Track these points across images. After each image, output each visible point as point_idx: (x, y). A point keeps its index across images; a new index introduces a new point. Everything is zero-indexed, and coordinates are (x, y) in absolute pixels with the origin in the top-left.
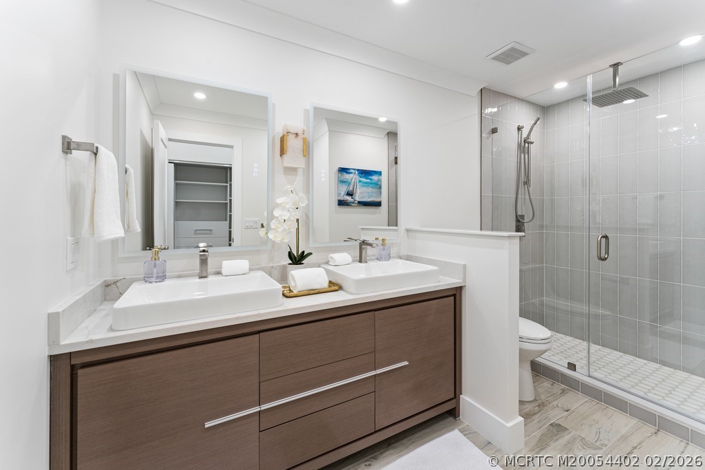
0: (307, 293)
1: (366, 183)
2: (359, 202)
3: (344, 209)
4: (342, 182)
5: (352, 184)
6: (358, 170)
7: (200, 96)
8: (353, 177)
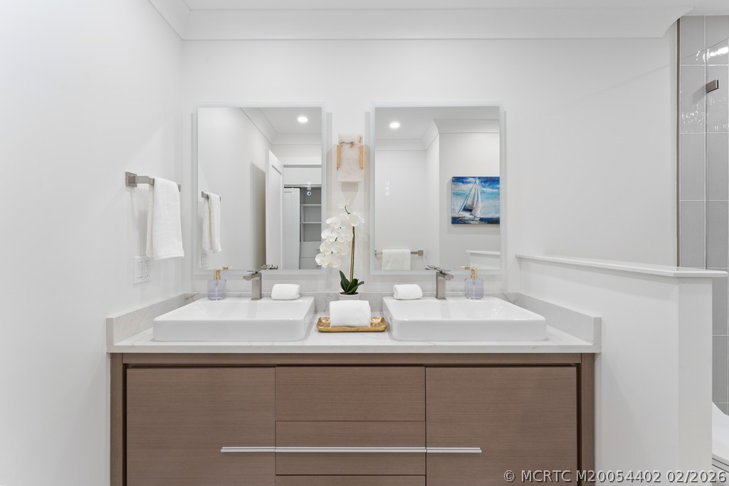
0: (342, 329)
1: (492, 194)
2: (482, 220)
3: (460, 228)
4: (456, 194)
5: (471, 196)
6: (479, 178)
7: (303, 120)
8: (473, 188)
